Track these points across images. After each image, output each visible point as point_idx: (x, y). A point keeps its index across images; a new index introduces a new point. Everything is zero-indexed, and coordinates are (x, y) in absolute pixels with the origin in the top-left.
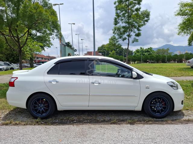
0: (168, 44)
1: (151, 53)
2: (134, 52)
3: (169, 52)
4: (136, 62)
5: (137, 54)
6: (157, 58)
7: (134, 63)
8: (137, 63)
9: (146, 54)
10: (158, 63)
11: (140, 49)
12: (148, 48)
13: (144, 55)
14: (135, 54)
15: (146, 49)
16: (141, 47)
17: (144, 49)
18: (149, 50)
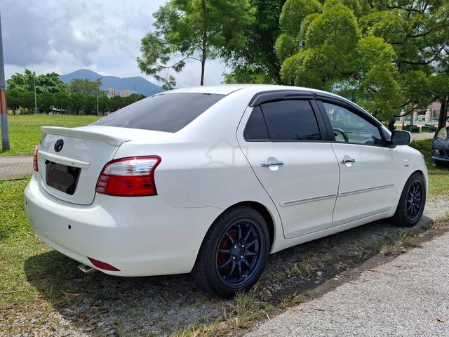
0: (86, 70)
1: (57, 87)
2: (8, 82)
3: (102, 88)
4: (18, 111)
5: (18, 87)
6: (73, 102)
7: (14, 114)
8: (21, 114)
9: (42, 89)
10: (77, 114)
11: (24, 74)
12: (48, 75)
13: (38, 92)
14: (12, 86)
15: (43, 76)
16: (27, 70)
17: (37, 75)
18: (51, 80)
